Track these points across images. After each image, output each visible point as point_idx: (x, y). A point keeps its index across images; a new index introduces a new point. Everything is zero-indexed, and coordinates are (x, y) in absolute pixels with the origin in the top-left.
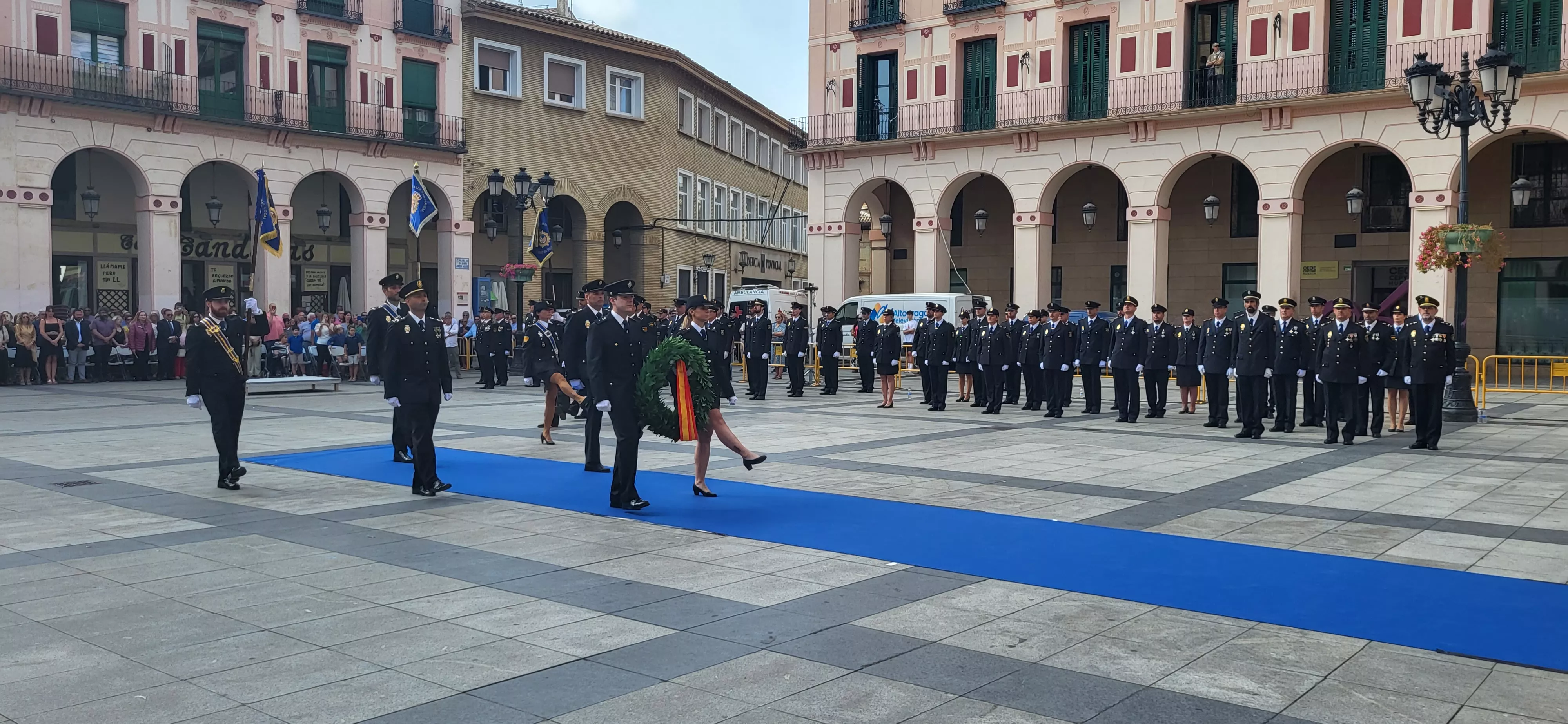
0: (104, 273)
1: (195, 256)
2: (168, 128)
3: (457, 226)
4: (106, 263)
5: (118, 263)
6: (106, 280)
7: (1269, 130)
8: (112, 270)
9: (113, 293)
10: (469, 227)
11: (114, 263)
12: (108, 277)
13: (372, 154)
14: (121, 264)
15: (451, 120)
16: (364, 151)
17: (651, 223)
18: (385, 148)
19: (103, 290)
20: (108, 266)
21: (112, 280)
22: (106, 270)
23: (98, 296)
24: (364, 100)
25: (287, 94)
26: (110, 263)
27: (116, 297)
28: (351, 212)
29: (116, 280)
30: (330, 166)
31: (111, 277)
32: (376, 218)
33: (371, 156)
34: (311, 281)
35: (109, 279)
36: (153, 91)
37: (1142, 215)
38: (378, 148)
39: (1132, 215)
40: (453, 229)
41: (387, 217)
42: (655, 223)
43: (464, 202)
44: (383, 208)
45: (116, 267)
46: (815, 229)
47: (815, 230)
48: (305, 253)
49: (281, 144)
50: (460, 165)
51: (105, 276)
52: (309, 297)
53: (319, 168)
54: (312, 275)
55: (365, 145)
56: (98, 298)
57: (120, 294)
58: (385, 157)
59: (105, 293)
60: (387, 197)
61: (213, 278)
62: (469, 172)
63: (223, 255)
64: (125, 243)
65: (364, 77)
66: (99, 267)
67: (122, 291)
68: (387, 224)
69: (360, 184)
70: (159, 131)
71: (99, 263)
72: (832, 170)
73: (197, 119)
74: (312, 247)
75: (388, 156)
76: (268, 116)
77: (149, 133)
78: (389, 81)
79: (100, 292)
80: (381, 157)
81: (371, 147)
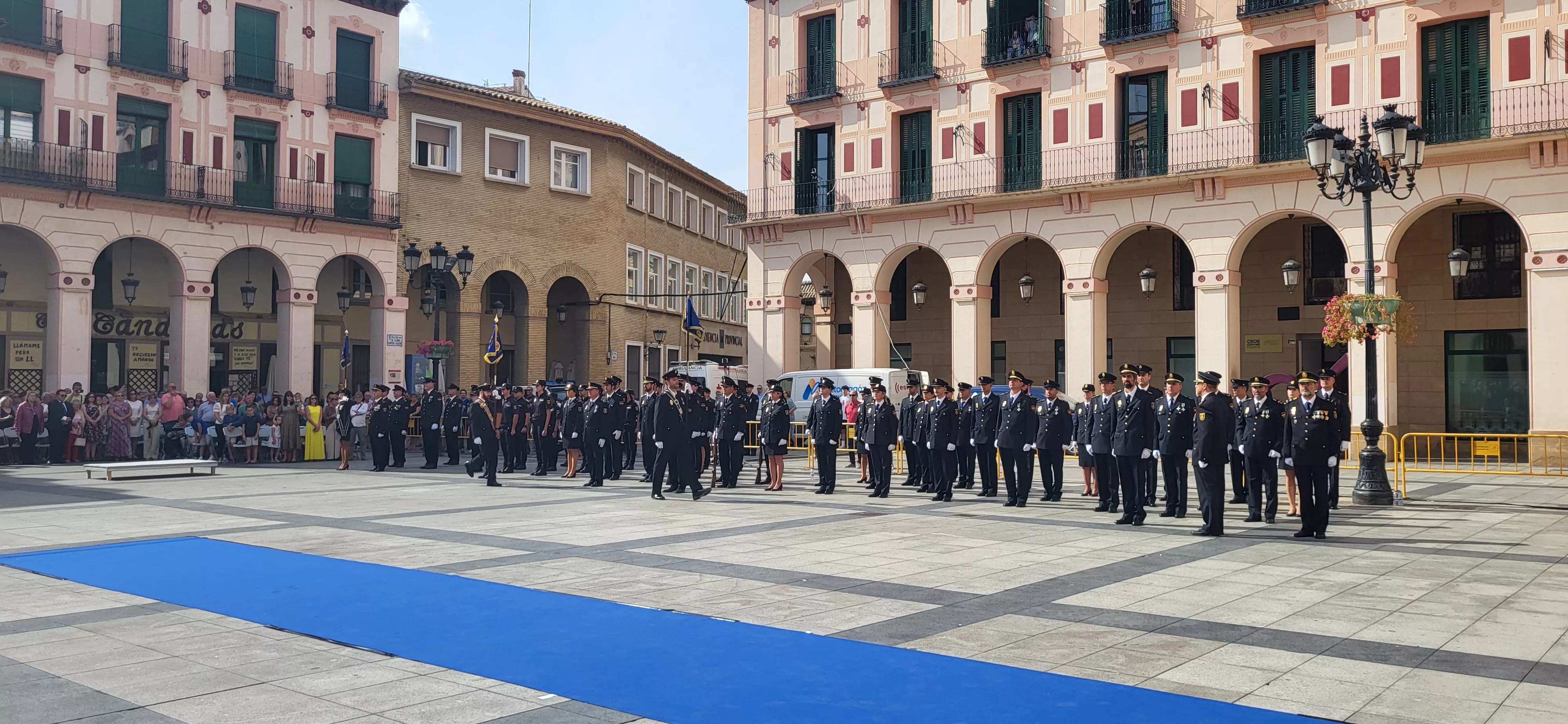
0: (17, 352)
1: (116, 334)
2: (82, 204)
3: (390, 302)
4: (19, 342)
5: (32, 342)
6: (18, 359)
7: (1203, 201)
8: (26, 349)
9: (25, 373)
10: (403, 303)
11: (28, 342)
12: (21, 356)
13: (301, 230)
14: (36, 342)
15: (384, 195)
16: (292, 226)
17: (597, 299)
18: (315, 224)
19: (15, 370)
20: (21, 345)
21: (25, 359)
22: (19, 349)
23: (9, 375)
24: (293, 175)
25: (210, 169)
26: (24, 342)
27: (29, 377)
28: (278, 289)
29: (29, 359)
30: (255, 242)
31: (25, 356)
32: (304, 295)
33: (300, 232)
34: (239, 359)
35: (22, 359)
36: (66, 168)
37: (1078, 288)
38: (307, 223)
39: (1069, 288)
40: (386, 305)
41: (315, 294)
42: (601, 298)
43: (398, 277)
44: (311, 284)
45: (30, 346)
46: (755, 303)
47: (755, 306)
48: (234, 330)
49: (203, 220)
50: (395, 241)
51: (18, 355)
52: (236, 376)
53: (243, 243)
54: (241, 353)
55: (293, 220)
56: (9, 378)
57: (34, 373)
58: (314, 233)
59: (17, 373)
60: (315, 273)
61: (135, 357)
62: (403, 247)
63: (145, 333)
64: (40, 322)
65: (294, 152)
66: (12, 346)
67: (35, 370)
68: (315, 301)
69: (287, 260)
70: (72, 207)
71: (12, 342)
72: (771, 243)
73: (113, 194)
74: (241, 325)
75: (317, 231)
76: (189, 192)
77: (62, 209)
78: (321, 157)
79: (12, 372)
80: (311, 232)
81: (299, 223)
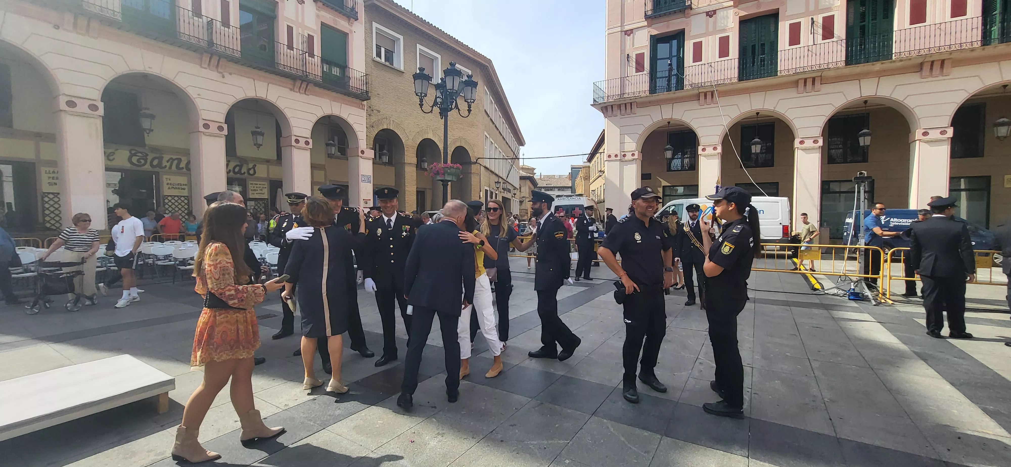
0: (49, 178)
1: (148, 167)
2: (83, 31)
3: (363, 152)
4: (52, 169)
6: (51, 184)
10: (370, 154)
12: (54, 181)
13: (298, 91)
15: (357, 74)
16: (291, 87)
17: (477, 160)
18: (308, 87)
19: (49, 193)
20: (54, 172)
22: (52, 175)
23: (43, 198)
24: (290, 47)
25: (219, 25)
28: (281, 136)
30: (261, 94)
31: (59, 182)
32: (302, 141)
34: (253, 190)
35: (55, 184)
38: (303, 86)
40: (360, 154)
41: (311, 141)
43: (367, 136)
44: (308, 134)
47: (612, 157)
48: (249, 170)
49: (214, 69)
50: (364, 110)
51: (51, 180)
53: (251, 95)
54: (254, 185)
55: (292, 82)
56: (42, 200)
58: (308, 95)
59: (50, 196)
60: (310, 126)
61: (167, 186)
62: (370, 115)
65: (290, 29)
66: (43, 172)
68: (310, 146)
69: (288, 113)
70: (71, 31)
71: (43, 169)
73: (121, 28)
74: (253, 166)
75: (311, 94)
76: (199, 40)
77: (57, 31)
78: (311, 37)
79: (44, 194)
80: (305, 94)
81: (296, 84)
